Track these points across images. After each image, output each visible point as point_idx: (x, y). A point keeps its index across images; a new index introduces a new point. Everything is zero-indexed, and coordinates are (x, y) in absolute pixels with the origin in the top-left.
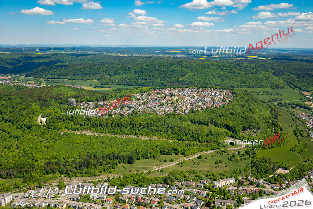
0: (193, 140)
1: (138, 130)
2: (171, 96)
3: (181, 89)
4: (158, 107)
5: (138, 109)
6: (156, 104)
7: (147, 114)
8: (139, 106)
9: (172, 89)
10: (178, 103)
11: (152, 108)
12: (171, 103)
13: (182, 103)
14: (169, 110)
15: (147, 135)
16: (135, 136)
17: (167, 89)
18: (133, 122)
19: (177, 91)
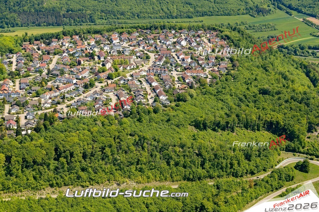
0: (222, 173)
2: (90, 56)
3: (97, 35)
4: (84, 92)
5: (42, 105)
6: (75, 84)
7: (84, 120)
8: (38, 95)
9: (77, 37)
10: (126, 77)
11: (74, 98)
12: (106, 78)
13: (132, 76)
14: (116, 97)
15: (108, 180)
16: (79, 187)
17: (63, 38)
18: (62, 149)
19: (93, 43)
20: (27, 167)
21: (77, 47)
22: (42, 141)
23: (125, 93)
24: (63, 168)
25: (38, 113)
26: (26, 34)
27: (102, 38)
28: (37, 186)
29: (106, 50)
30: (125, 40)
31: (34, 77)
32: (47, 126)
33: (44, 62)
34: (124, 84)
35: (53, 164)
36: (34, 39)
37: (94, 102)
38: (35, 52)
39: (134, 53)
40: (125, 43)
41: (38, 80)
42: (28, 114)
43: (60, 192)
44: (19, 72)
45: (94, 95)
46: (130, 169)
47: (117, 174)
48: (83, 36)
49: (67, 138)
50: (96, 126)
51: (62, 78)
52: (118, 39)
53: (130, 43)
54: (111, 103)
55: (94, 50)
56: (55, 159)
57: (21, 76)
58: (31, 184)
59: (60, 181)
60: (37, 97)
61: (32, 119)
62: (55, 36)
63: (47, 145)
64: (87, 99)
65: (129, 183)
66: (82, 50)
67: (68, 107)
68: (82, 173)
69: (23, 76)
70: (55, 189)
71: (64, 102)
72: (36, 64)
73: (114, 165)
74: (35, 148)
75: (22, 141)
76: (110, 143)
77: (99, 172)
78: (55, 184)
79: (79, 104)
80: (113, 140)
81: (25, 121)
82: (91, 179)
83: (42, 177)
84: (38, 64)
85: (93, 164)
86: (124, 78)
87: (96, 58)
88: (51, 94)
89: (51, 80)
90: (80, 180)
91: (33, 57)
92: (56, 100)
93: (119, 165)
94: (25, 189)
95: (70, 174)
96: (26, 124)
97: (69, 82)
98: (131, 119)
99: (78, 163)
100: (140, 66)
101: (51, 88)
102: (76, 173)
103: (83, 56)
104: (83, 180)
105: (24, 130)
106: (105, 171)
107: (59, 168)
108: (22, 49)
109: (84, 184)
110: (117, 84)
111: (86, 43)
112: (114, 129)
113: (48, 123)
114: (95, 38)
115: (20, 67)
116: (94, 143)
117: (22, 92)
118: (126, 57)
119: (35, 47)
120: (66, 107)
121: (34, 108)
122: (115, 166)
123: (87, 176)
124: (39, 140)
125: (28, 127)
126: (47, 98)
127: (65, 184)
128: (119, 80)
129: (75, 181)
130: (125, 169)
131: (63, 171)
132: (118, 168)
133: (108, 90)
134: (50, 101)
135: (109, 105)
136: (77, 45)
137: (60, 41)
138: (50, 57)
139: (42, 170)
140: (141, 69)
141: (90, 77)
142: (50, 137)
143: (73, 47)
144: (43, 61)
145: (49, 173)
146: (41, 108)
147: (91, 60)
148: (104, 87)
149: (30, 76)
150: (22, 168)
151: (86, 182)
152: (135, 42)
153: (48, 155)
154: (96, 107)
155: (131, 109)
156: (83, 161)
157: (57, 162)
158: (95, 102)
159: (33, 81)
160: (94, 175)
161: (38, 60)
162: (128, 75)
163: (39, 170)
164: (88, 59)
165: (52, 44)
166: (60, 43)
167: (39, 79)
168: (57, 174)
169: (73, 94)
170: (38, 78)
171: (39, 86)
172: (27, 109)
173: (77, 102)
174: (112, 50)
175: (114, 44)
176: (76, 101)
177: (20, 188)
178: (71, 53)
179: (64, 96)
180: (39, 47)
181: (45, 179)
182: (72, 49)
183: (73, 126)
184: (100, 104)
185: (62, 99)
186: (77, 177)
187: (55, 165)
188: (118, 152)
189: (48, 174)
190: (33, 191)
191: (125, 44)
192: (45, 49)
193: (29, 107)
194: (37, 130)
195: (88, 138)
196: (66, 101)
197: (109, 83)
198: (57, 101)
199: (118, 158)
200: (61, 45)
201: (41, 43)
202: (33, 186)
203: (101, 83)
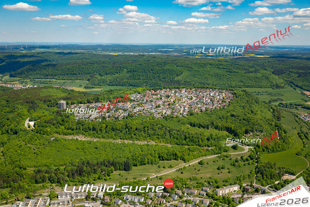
0: (193, 144)
1: (135, 135)
3: (177, 89)
13: (179, 105)
14: (166, 112)
15: (143, 140)
17: (163, 89)
22: (122, 122)
28: (115, 138)
29: (176, 95)
30: (187, 92)
39: (187, 97)
47: (148, 138)
51: (149, 103)
52: (184, 91)
55: (172, 94)
73: (147, 134)
74: (118, 124)
75: (115, 121)
77: (141, 136)
78: (122, 138)
82: (137, 138)
84: (145, 98)
94: (111, 138)
121: (129, 112)
127: (126, 139)
129: (130, 139)
130: (152, 137)
138: (153, 96)
143: (164, 93)
151: (134, 139)
152: (191, 93)
153: (122, 127)
163: (117, 132)
164: (166, 97)
165: (157, 91)
174: (179, 95)
175: (181, 93)
177: (108, 138)
181: (119, 136)
184: (155, 113)
190: (113, 140)
195: (140, 123)
200: (160, 92)
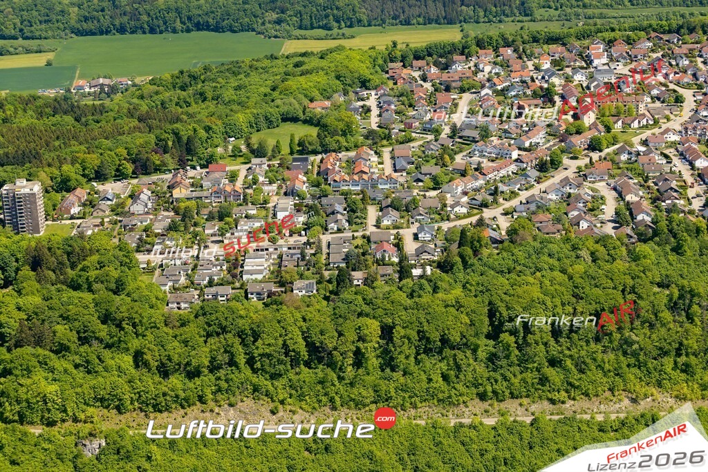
2: (543, 96)
3: (555, 46)
4: (538, 181)
5: (449, 209)
6: (516, 161)
7: (550, 246)
8: (437, 184)
9: (509, 51)
10: (632, 145)
11: (518, 194)
12: (586, 146)
13: (645, 143)
14: (614, 194)
15: (609, 389)
16: (543, 402)
17: (477, 53)
18: (505, 314)
19: (546, 65)
20: (427, 351)
21: (513, 75)
22: (459, 293)
23: (634, 183)
24: (507, 357)
25: (441, 227)
26: (395, 44)
27: (566, 54)
28: (450, 397)
29: (578, 82)
30: (620, 59)
31: (421, 143)
32: (467, 258)
33: (439, 108)
34: (629, 161)
35: (486, 347)
36: (412, 57)
37: (565, 204)
38: (417, 86)
39: (645, 90)
40: (621, 66)
41: (432, 150)
42: (421, 229)
43: (501, 412)
44: (390, 132)
45: (563, 187)
46: (662, 365)
47: (632, 375)
48: (521, 47)
49: (514, 287)
50: (579, 260)
51: (487, 146)
52: (606, 56)
53: (632, 66)
54: (603, 207)
55: (551, 81)
56: (488, 337)
57: (394, 141)
58: (438, 390)
59: (501, 386)
60: (434, 189)
61: (430, 241)
62: (459, 49)
63: (471, 302)
64: (548, 197)
65: (659, 397)
66: (523, 82)
67: (506, 214)
68: (551, 369)
69: (397, 141)
70: (489, 405)
71: (495, 201)
72: (423, 113)
73: (625, 353)
74: (444, 310)
75: (413, 291)
76: (613, 302)
77: (590, 370)
78: (490, 394)
79: (533, 207)
80: (621, 296)
81: (416, 245)
82: (570, 384)
83: (462, 376)
84: (428, 114)
85: (575, 350)
86: (628, 148)
87: (557, 98)
88: (466, 184)
89: (461, 152)
90: (545, 385)
91: (415, 96)
92: (479, 198)
93: (635, 354)
94: (425, 401)
95: (522, 371)
96: (419, 252)
97: (501, 156)
98: (656, 247)
99: (542, 347)
100: (661, 121)
101: (465, 170)
102: (538, 370)
103: (527, 96)
104: (553, 386)
105: (414, 266)
106: (603, 369)
107: (499, 358)
108: (388, 78)
109: (555, 395)
110: (613, 161)
111: (530, 64)
112: (622, 270)
113: (468, 251)
114: (551, 54)
115: (389, 119)
116: (577, 302)
117: (401, 178)
118: (628, 99)
119: (416, 74)
120: (502, 214)
121: (433, 216)
122: (627, 358)
123: (562, 377)
124: (453, 292)
125: (424, 259)
126: (458, 193)
127: (511, 393)
128: (617, 153)
129: (536, 389)
130: (650, 365)
131: (508, 364)
132: (633, 362)
133: (595, 176)
134: (465, 199)
135: (600, 212)
136: (509, 69)
137: (471, 60)
138: (452, 97)
139: (462, 360)
140: (664, 127)
141: (548, 145)
142: (478, 284)
143: (502, 73)
144: (437, 106)
145: (477, 367)
146: (448, 216)
147: (547, 106)
148: (583, 168)
149: (413, 140)
150: (418, 354)
151: (559, 392)
152: (645, 62)
153: (474, 325)
154: (570, 216)
155: (652, 223)
156: (552, 342)
157: (492, 342)
158: (568, 205)
159: (420, 154)
160: (579, 376)
161: (426, 104)
162: (636, 140)
163: (455, 360)
164: (540, 101)
165: (454, 67)
166: (472, 64)
167: (435, 149)
168: (494, 370)
169: (516, 184)
170: (432, 146)
171: (436, 164)
172: (418, 217)
173: (528, 202)
174: (593, 82)
175: (596, 68)
176: (524, 201)
177: (413, 400)
178: (499, 88)
179: (496, 188)
180: (424, 74)
181: (469, 381)
182: (502, 79)
183: (527, 260)
184: (579, 210)
185: (490, 194)
186: (540, 379)
187: (488, 348)
188: (632, 324)
189: (474, 370)
190: (440, 408)
191: (622, 69)
192: (438, 78)
193: (421, 212)
194: (445, 266)
195: (563, 289)
196: (501, 200)
197: (594, 161)
198: (480, 200)
199: (634, 337)
200: (473, 69)
201: (428, 64)
202: (441, 396)
203: (575, 158)
